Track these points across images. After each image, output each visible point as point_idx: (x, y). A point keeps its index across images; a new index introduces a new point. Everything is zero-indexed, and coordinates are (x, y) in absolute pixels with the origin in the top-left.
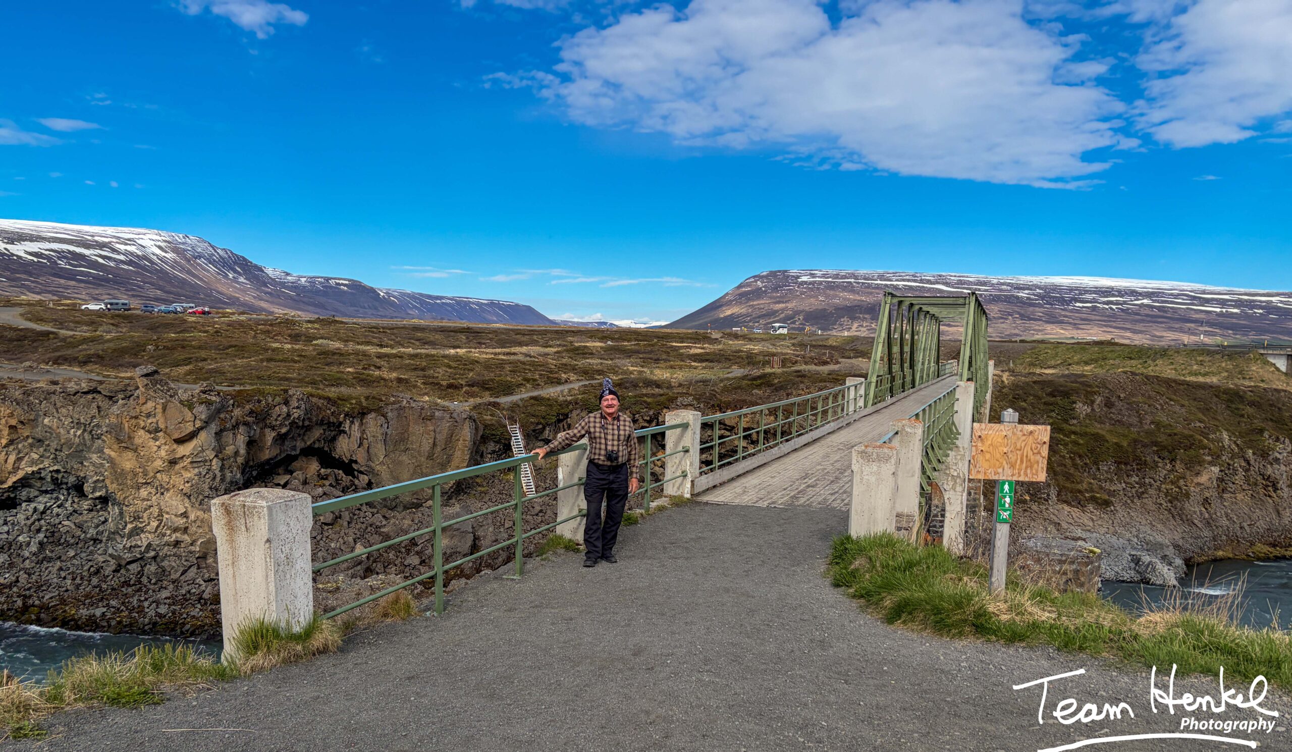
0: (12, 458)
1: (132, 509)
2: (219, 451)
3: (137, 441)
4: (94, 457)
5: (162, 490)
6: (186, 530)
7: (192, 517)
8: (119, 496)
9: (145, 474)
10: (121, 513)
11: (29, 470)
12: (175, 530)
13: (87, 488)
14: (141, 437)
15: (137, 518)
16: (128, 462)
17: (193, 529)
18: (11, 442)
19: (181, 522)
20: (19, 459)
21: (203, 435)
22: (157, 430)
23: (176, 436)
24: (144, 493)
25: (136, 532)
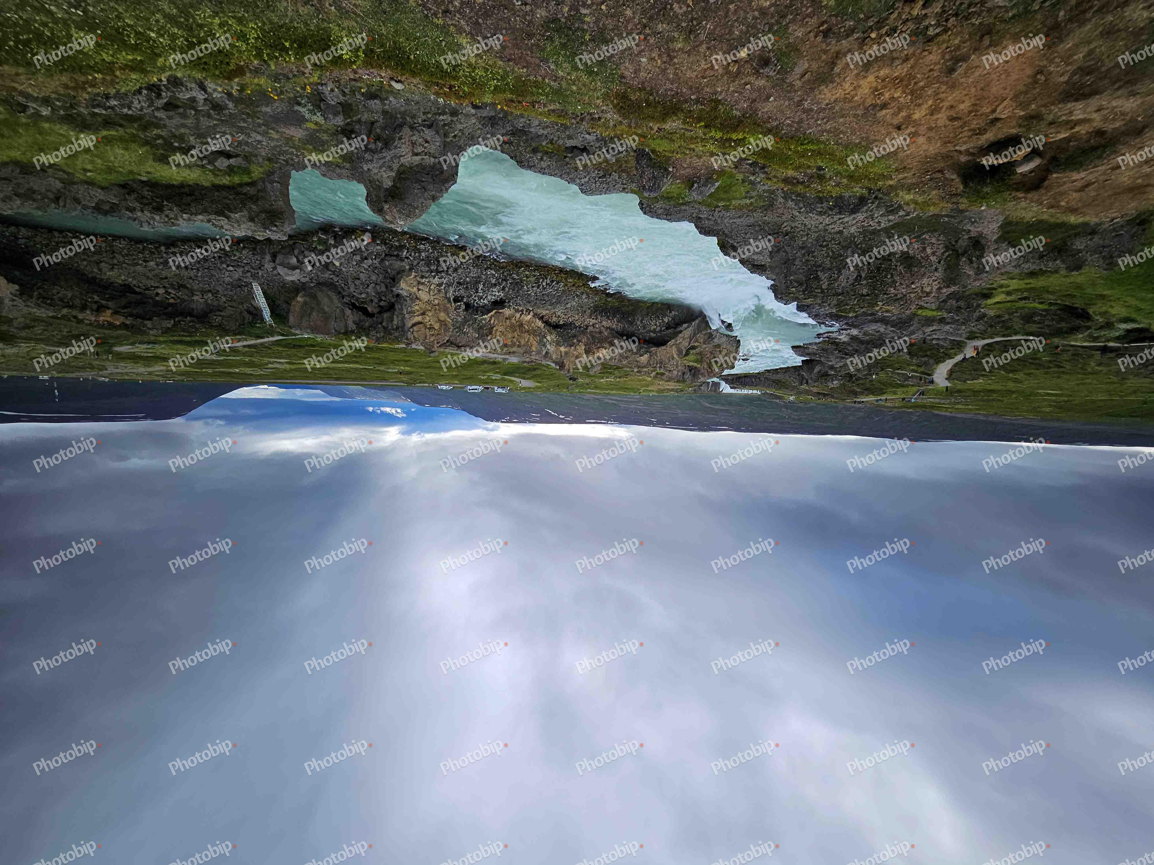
0: (492, 321)
1: (442, 295)
2: (404, 318)
3: (438, 324)
5: (428, 302)
6: (419, 283)
7: (415, 289)
9: (435, 310)
10: (446, 293)
12: (422, 283)
14: (437, 326)
15: (439, 291)
16: (442, 315)
17: (416, 283)
19: (421, 287)
21: (410, 325)
22: (430, 328)
23: (421, 325)
24: (436, 302)
25: (440, 285)
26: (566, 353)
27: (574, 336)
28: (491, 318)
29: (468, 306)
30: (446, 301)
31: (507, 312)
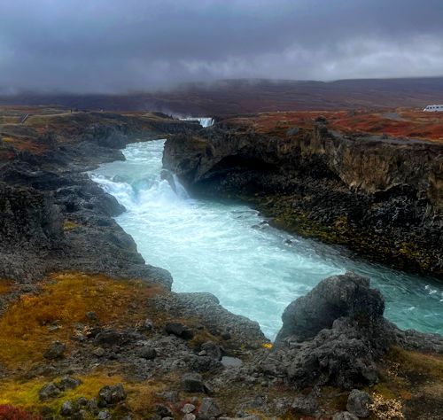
0: (389, 179)
1: (437, 208)
4: (423, 181)
8: (432, 201)
11: (395, 184)
13: (418, 195)
18: (389, 172)
20: (391, 180)
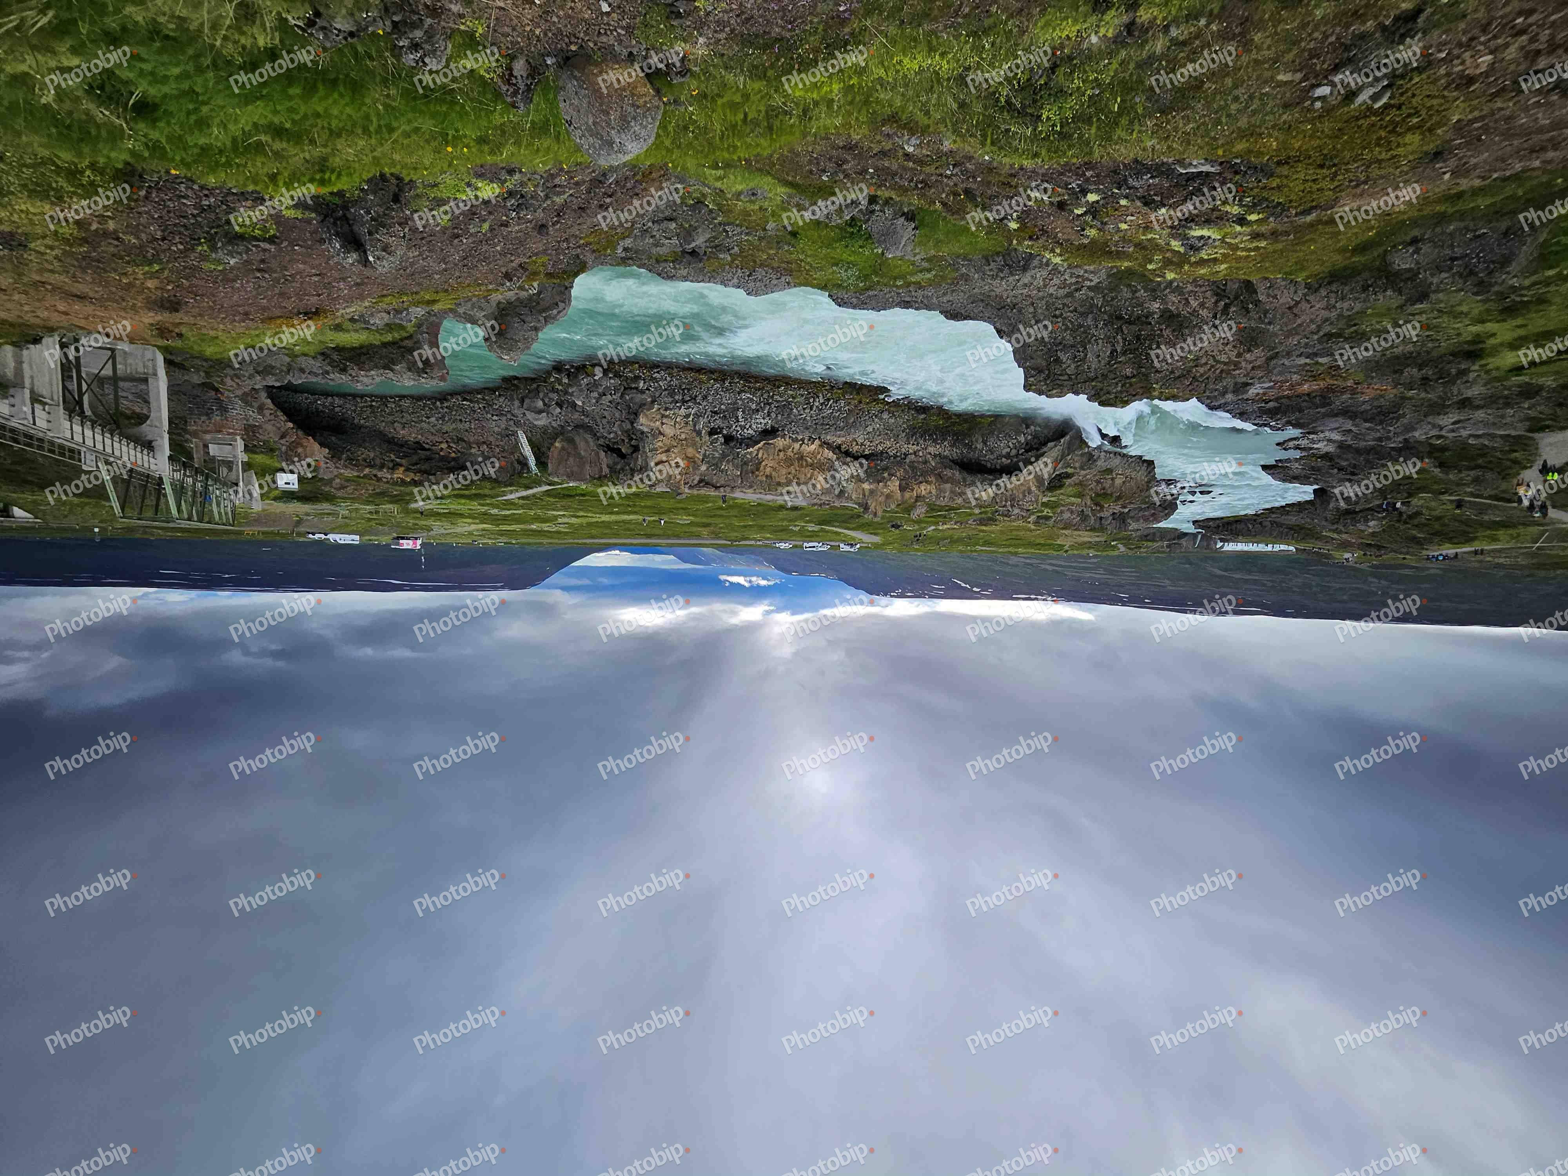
2: (646, 456)
3: (685, 462)
5: (674, 437)
6: (663, 416)
7: (658, 423)
9: (682, 446)
10: (695, 426)
11: (751, 449)
12: (667, 416)
15: (687, 423)
16: (691, 451)
17: (659, 417)
18: (760, 464)
19: (664, 421)
24: (683, 436)
25: (688, 416)
26: (872, 492)
27: (885, 469)
28: (758, 450)
29: (728, 439)
30: (694, 434)
31: (779, 442)
